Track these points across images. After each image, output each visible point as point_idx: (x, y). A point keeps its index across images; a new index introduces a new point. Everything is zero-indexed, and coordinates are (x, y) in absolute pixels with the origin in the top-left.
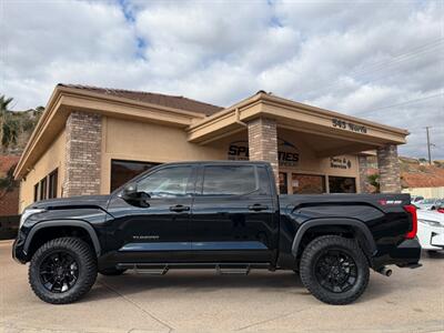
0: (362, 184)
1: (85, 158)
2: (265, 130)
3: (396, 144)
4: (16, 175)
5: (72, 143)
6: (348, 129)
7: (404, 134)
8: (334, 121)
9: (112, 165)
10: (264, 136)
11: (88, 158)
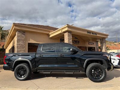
0: (97, 49)
1: (21, 43)
2: (68, 35)
3: (105, 38)
4: (4, 47)
5: (17, 39)
6: (91, 34)
7: (107, 35)
8: (88, 32)
9: (28, 44)
10: (68, 36)
11: (22, 42)
